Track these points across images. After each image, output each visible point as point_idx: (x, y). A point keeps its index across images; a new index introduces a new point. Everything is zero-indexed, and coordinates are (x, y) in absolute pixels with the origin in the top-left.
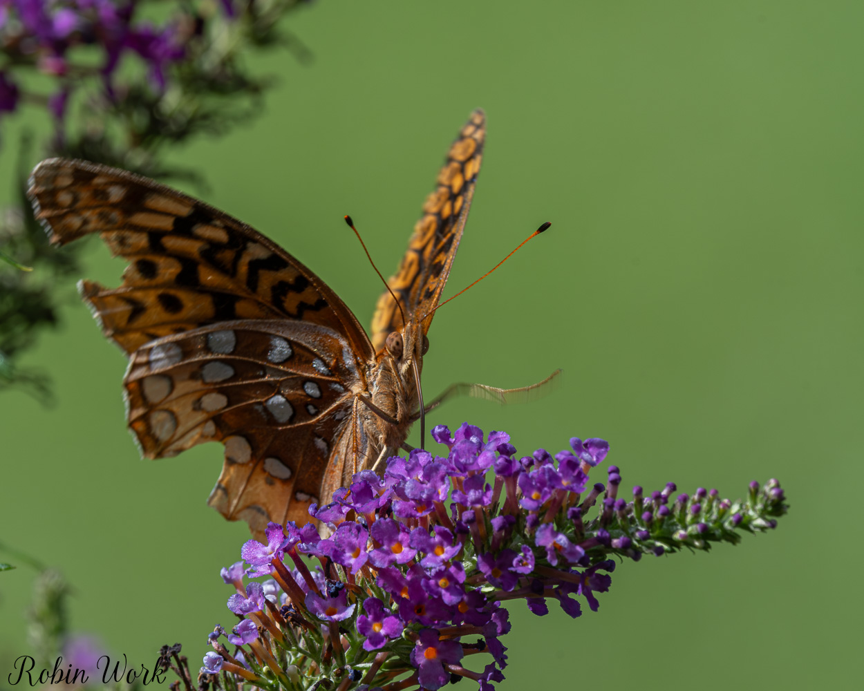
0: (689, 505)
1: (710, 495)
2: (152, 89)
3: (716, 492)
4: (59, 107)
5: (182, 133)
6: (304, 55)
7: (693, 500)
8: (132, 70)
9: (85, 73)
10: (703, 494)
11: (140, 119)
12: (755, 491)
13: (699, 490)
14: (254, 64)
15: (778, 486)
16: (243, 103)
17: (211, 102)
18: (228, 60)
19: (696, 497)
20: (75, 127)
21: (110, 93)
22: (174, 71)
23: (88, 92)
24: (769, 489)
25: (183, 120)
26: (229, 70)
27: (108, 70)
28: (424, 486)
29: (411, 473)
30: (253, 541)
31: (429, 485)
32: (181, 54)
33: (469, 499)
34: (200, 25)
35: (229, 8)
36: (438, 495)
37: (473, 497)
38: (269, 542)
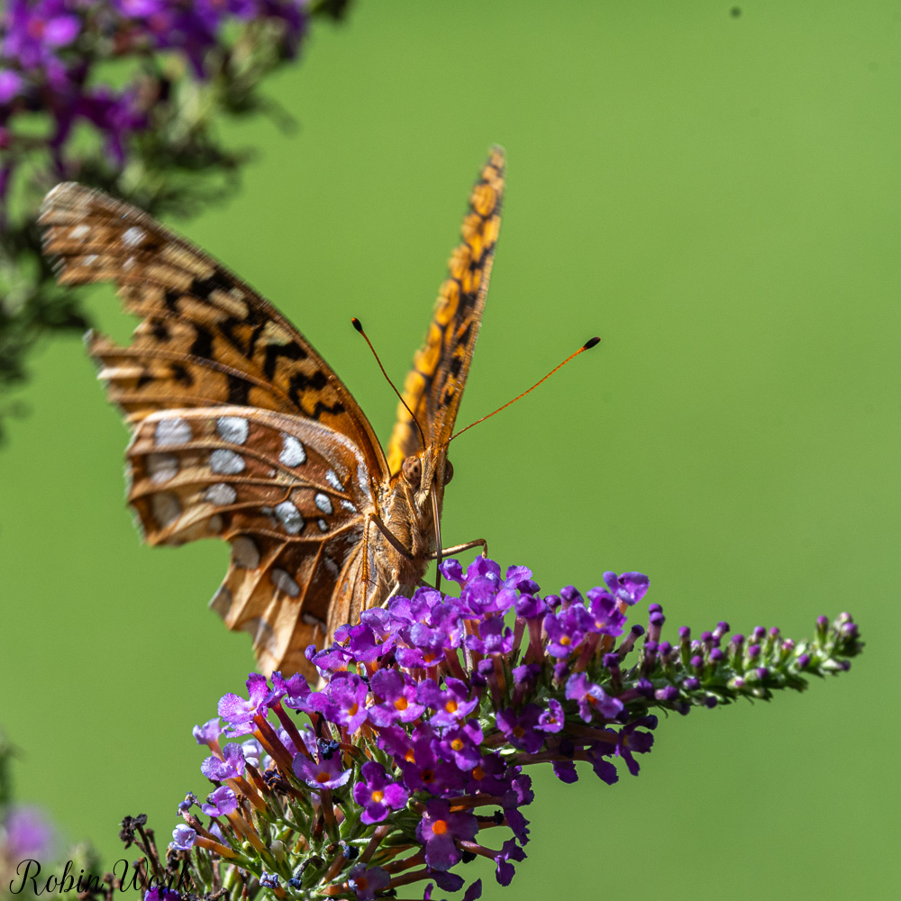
0: (746, 646)
1: (770, 635)
2: (110, 164)
3: (777, 632)
6: (287, 124)
7: (751, 641)
8: (85, 142)
9: (31, 145)
10: (762, 634)
12: (824, 628)
13: (756, 629)
14: (229, 134)
15: (851, 620)
16: (216, 180)
17: (178, 179)
18: (199, 130)
19: (753, 638)
20: (19, 208)
21: (60, 169)
22: (136, 142)
23: (33, 166)
24: (839, 625)
26: (199, 142)
27: (57, 142)
28: (433, 630)
29: (418, 616)
30: (231, 694)
31: (438, 630)
32: (142, 124)
33: (486, 646)
34: (164, 89)
35: (200, 72)
36: (449, 641)
37: (491, 643)
38: (250, 696)
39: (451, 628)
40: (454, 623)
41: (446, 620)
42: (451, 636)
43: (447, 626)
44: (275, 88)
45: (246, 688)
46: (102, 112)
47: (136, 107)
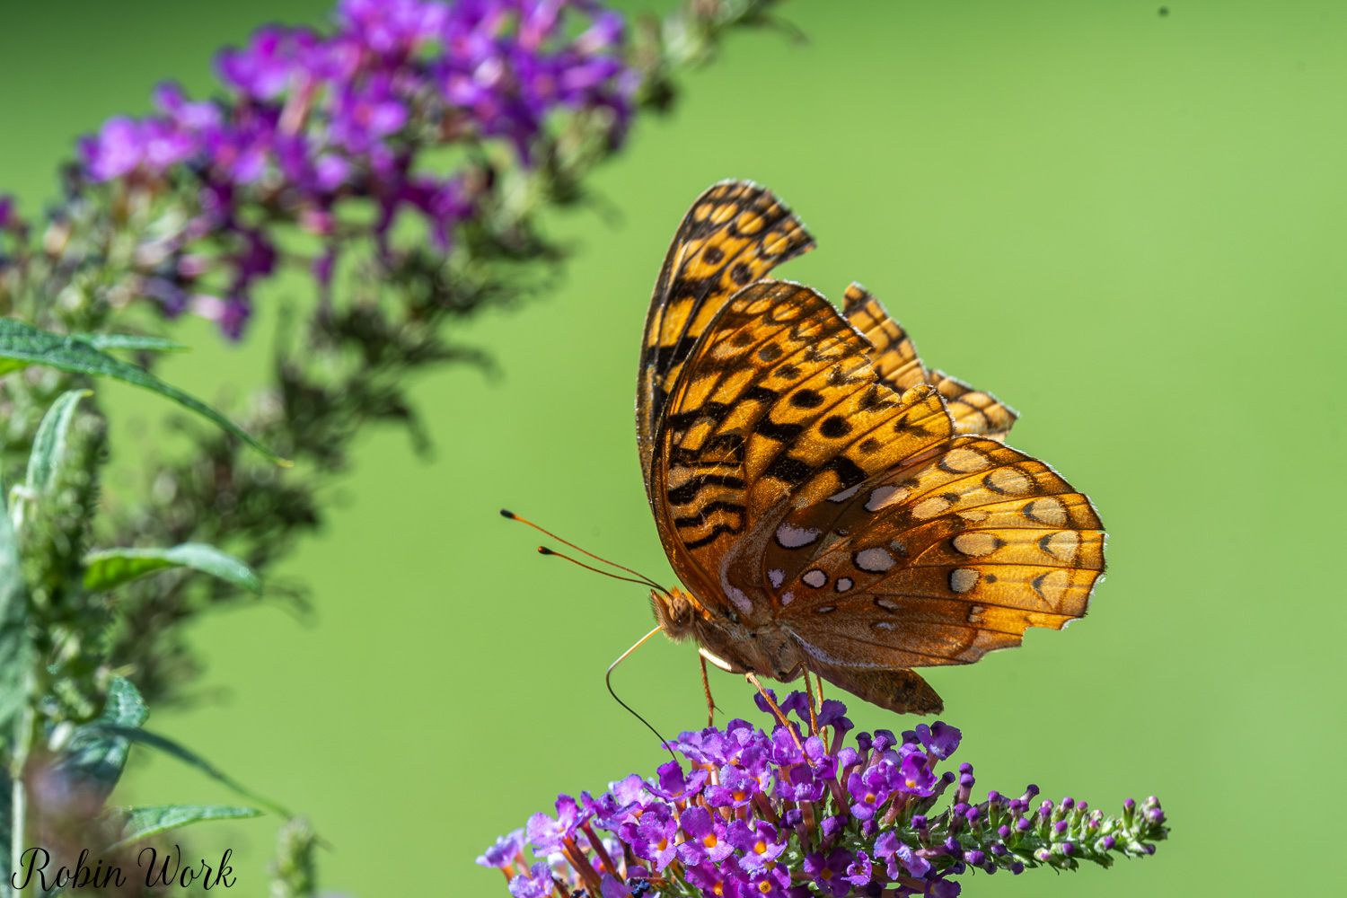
0: (1053, 817)
1: (1077, 808)
2: (433, 252)
3: (1085, 805)
4: (324, 270)
5: (467, 306)
6: (612, 217)
7: (1058, 811)
8: (411, 230)
9: (355, 232)
10: (1070, 804)
11: (419, 289)
12: (1131, 810)
13: (1065, 800)
14: (554, 226)
15: (1157, 805)
16: (539, 271)
17: (502, 270)
18: (524, 223)
19: (1062, 808)
20: (344, 295)
21: (384, 253)
22: (460, 232)
23: (358, 255)
24: (1146, 810)
25: (470, 290)
26: (523, 234)
27: (382, 228)
28: (742, 772)
29: (729, 756)
30: (541, 814)
31: (747, 771)
32: (468, 213)
33: (797, 794)
34: (490, 178)
35: (525, 159)
36: (758, 784)
37: (802, 792)
38: (559, 816)
39: (761, 770)
40: (764, 765)
41: (756, 764)
42: (760, 778)
43: (756, 768)
44: (603, 180)
45: (555, 809)
46: (427, 198)
47: (463, 195)
